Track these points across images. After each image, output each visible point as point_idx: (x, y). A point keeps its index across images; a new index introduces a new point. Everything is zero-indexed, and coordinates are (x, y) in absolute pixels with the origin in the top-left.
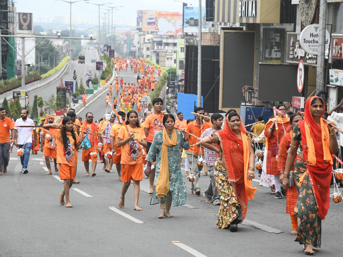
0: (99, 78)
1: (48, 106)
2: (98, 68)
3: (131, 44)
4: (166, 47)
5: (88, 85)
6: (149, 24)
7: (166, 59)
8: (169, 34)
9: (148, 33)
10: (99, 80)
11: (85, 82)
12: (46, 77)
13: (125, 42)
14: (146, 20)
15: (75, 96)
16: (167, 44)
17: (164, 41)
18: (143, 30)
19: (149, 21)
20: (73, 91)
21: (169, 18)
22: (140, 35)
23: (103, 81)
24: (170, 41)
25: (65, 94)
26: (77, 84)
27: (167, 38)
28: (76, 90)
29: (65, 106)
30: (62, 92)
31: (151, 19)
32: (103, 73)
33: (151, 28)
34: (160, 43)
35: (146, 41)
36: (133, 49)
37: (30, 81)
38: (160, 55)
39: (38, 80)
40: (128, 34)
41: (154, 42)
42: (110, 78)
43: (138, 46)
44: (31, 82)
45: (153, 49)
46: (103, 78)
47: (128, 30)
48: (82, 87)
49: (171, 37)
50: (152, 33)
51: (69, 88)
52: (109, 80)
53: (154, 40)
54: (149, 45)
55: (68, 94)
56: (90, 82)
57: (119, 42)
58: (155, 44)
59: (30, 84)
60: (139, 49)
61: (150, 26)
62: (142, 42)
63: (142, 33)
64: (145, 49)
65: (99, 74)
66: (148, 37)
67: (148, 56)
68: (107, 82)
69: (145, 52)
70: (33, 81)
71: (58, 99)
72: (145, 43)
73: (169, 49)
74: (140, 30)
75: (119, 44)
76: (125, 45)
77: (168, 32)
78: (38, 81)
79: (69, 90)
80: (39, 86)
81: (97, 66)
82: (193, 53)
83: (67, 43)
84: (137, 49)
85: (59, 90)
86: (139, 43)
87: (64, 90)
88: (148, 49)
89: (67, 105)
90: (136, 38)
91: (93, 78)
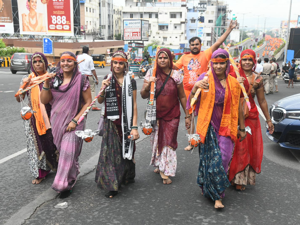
0: (257, 45)
2: (256, 41)
3: (277, 34)
5: (250, 48)
6: (285, 25)
9: (284, 29)
10: (256, 46)
11: (249, 46)
13: (276, 33)
14: (283, 24)
19: (285, 24)
21: (293, 22)
23: (258, 46)
25: (238, 51)
26: (244, 47)
28: (244, 49)
29: (237, 56)
30: (236, 50)
31: (286, 23)
32: (258, 43)
35: (283, 32)
36: (278, 35)
40: (277, 30)
42: (262, 45)
45: (285, 34)
46: (258, 45)
47: (277, 28)
50: (286, 29)
51: (240, 49)
52: (261, 46)
56: (252, 47)
57: (273, 33)
61: (285, 26)
62: (282, 32)
64: (282, 35)
65: (256, 43)
67: (283, 37)
68: (260, 46)
69: (282, 36)
71: (235, 53)
72: (282, 33)
74: (281, 28)
80: (233, 48)
82: (294, 32)
83: (253, 34)
84: (279, 35)
85: (235, 49)
86: (280, 33)
87: (237, 49)
88: (283, 35)
89: (238, 55)
90: (280, 31)
91: (253, 45)
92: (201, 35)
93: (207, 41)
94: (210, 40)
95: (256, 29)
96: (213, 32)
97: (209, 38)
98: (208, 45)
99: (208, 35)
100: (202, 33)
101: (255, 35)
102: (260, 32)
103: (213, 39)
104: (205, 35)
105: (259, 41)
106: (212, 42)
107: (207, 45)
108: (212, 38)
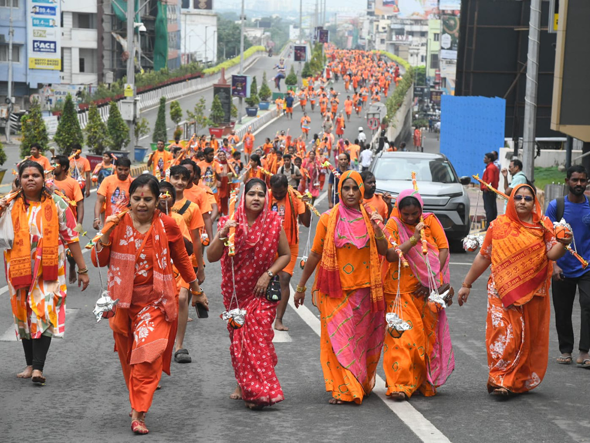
0: (300, 74)
1: (193, 120)
2: (297, 58)
3: (358, 36)
4: (410, 37)
5: (278, 86)
6: (385, 4)
7: (409, 56)
8: (415, 17)
9: (383, 18)
10: (299, 78)
11: (273, 79)
12: (213, 74)
13: (350, 32)
15: (251, 103)
16: (412, 33)
17: (407, 28)
18: (376, 13)
20: (245, 95)
22: (371, 22)
23: (306, 80)
24: (417, 28)
25: (228, 98)
26: (254, 81)
27: (411, 24)
28: (253, 91)
29: (228, 120)
30: (224, 95)
32: (307, 66)
33: (389, 11)
34: (400, 32)
35: (381, 30)
36: (360, 42)
37: (183, 78)
38: (400, 48)
39: (199, 77)
40: (355, 23)
41: (392, 30)
42: (319, 76)
43: (367, 37)
44: (185, 80)
45: (391, 39)
46: (305, 75)
47: (354, 15)
48: (265, 88)
49: (417, 22)
50: (389, 18)
51: (239, 88)
52: (316, 79)
53: (393, 26)
54: (384, 36)
55: (235, 99)
56: (282, 81)
57: (341, 34)
58: (394, 33)
59: (184, 83)
60: (370, 41)
61: (386, 8)
62: (374, 30)
63: (374, 18)
64: (378, 41)
65: (299, 67)
66: (383, 23)
69: (378, 46)
70: (189, 79)
71: (215, 107)
72: (379, 32)
73: (416, 40)
74: (370, 14)
75: (341, 37)
76: (351, 39)
77: (413, 15)
78: (199, 79)
79: (239, 91)
80: (200, 87)
81: (296, 54)
82: (476, 14)
83: (268, 34)
84: (367, 41)
85: (217, 89)
86: (369, 33)
87: (227, 90)
88: (382, 41)
89: (232, 119)
90: (366, 26)
91: (287, 73)
92: (47, 21)
93: (82, 51)
94: (93, 45)
95: (274, 16)
96: (107, 11)
97: (88, 38)
98: (87, 66)
99: (83, 20)
100: (53, 9)
101: (272, 38)
102: (291, 27)
103: (107, 43)
104: (68, 20)
105: (309, 56)
106: (102, 57)
107: (82, 69)
108: (100, 39)
